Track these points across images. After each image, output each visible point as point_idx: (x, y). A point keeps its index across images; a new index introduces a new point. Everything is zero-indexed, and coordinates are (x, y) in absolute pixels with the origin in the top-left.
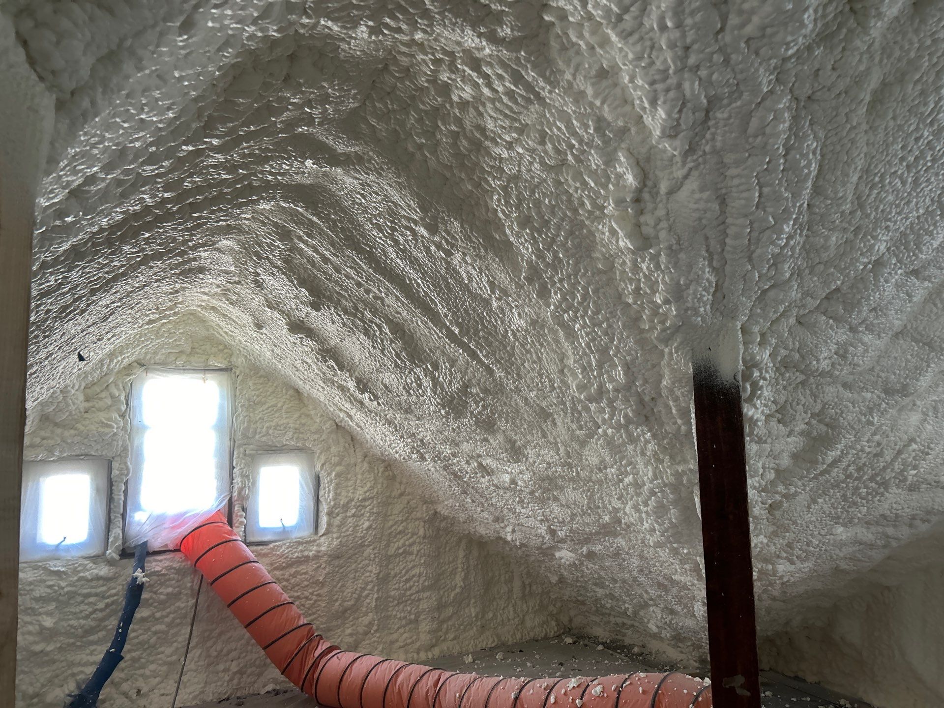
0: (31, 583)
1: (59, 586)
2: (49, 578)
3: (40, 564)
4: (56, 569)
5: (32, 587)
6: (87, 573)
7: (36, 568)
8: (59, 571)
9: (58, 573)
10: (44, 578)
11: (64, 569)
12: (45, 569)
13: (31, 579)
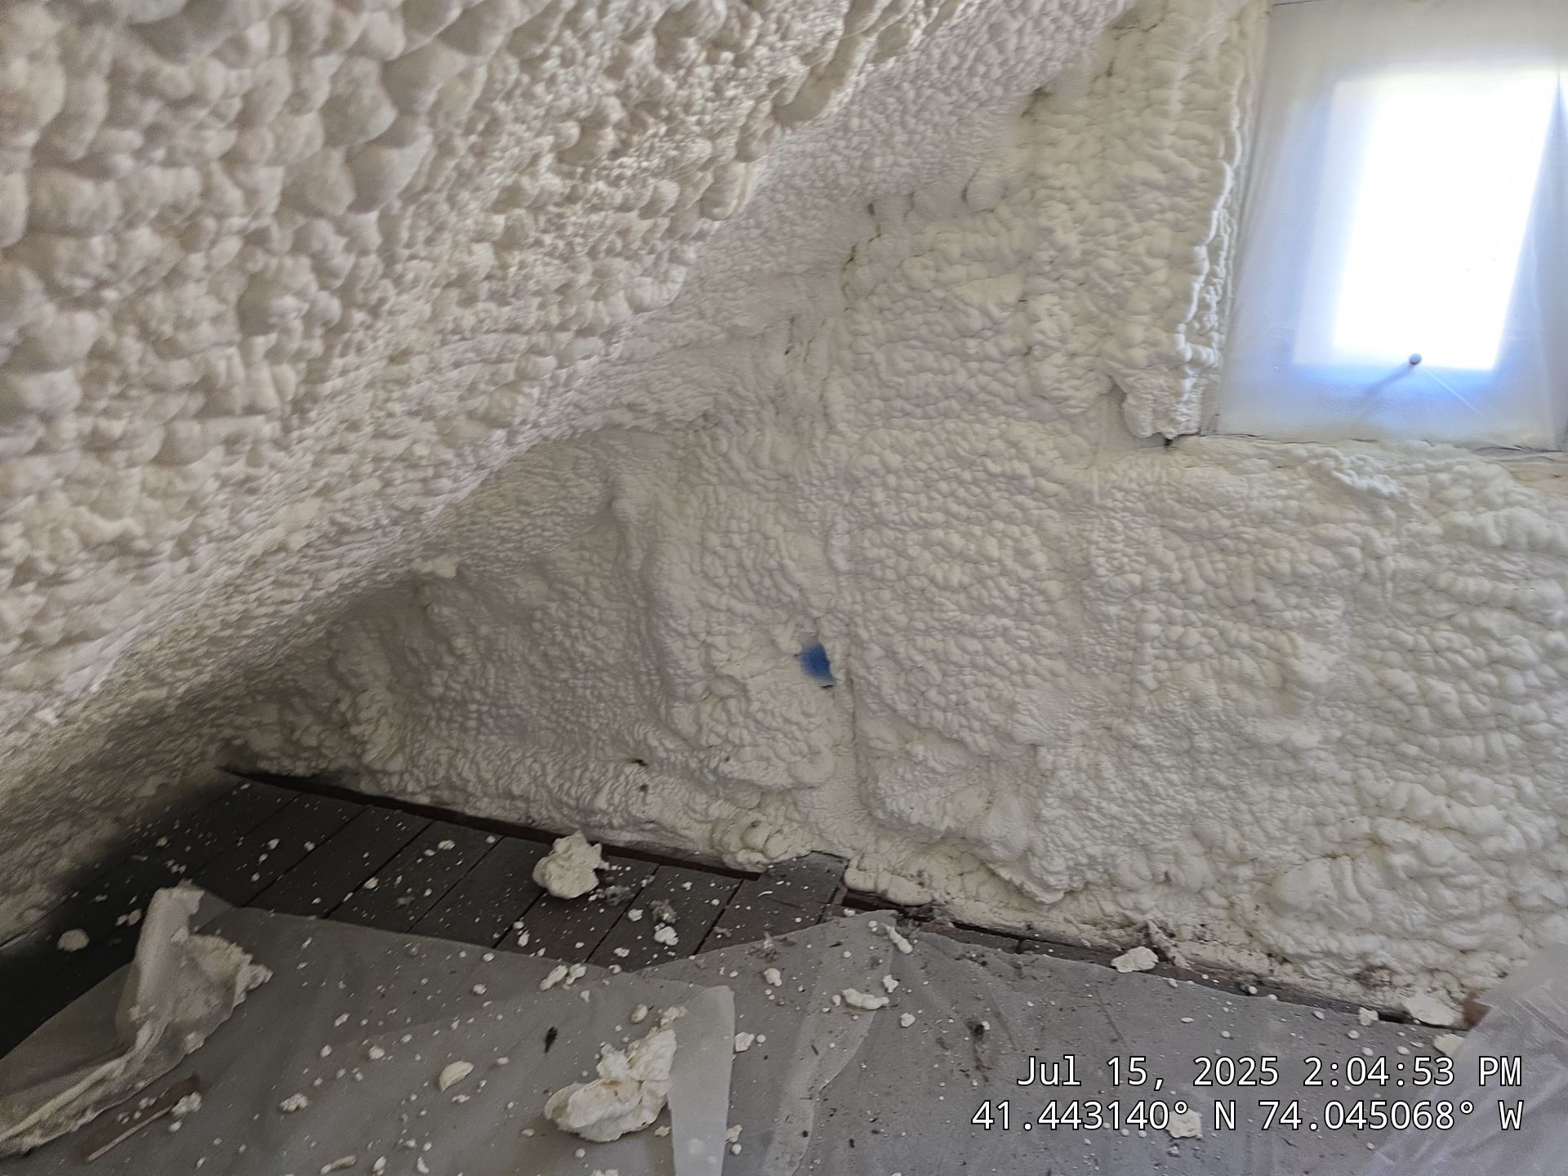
0: (1263, 520)
1: (1367, 546)
2: (1334, 511)
3: (1301, 451)
4: (1362, 483)
5: (1266, 532)
6: (1487, 518)
7: (1287, 463)
8: (1373, 492)
9: (1369, 500)
10: (1317, 508)
11: (1389, 487)
12: (1320, 474)
13: (1264, 505)
